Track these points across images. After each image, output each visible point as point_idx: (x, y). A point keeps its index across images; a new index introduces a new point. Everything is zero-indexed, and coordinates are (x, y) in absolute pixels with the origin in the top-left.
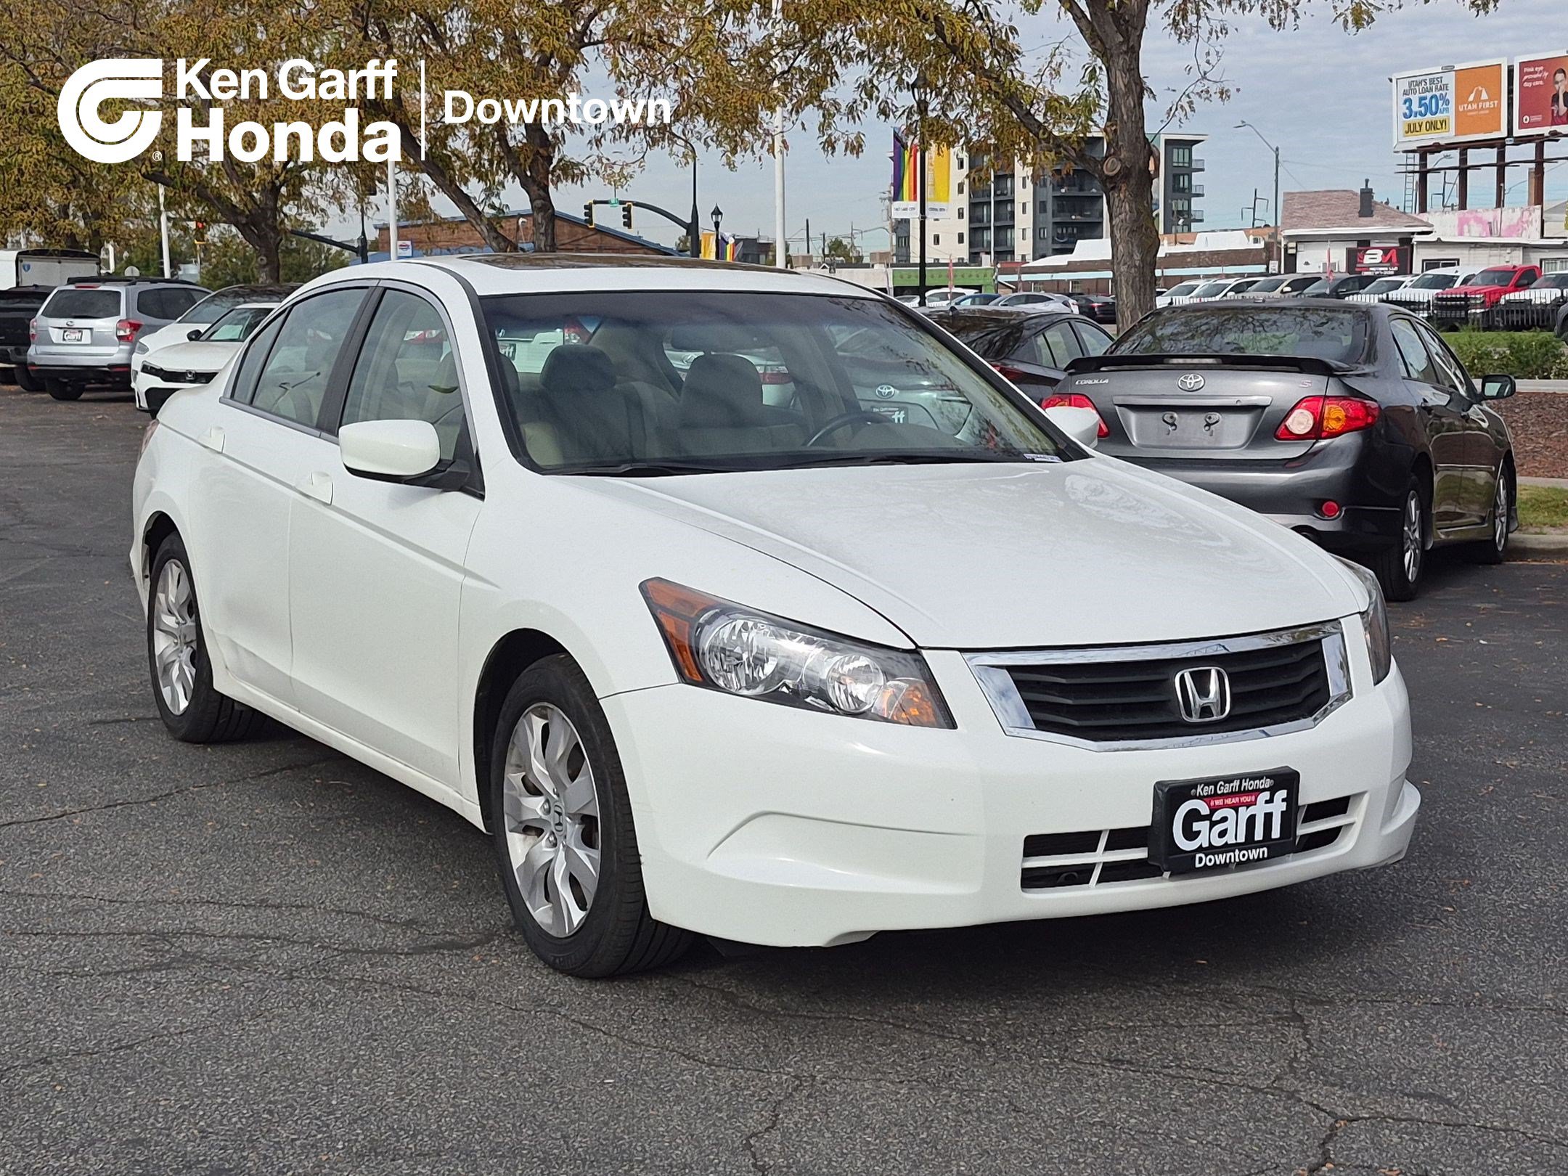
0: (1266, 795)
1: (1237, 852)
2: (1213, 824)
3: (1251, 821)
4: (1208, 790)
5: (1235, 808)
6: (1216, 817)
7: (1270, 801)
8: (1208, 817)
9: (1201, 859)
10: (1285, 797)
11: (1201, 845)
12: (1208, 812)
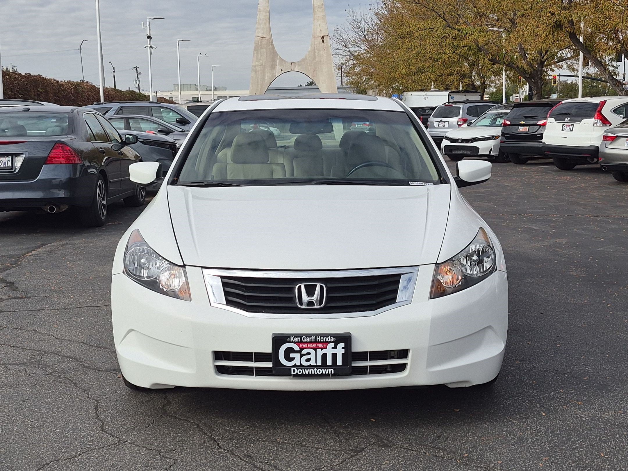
0: (333, 345)
1: (315, 369)
2: (302, 356)
3: (324, 356)
4: (296, 339)
5: (315, 349)
6: (304, 352)
7: (335, 347)
8: (299, 352)
9: (294, 371)
10: (344, 346)
11: (296, 364)
12: (299, 349)
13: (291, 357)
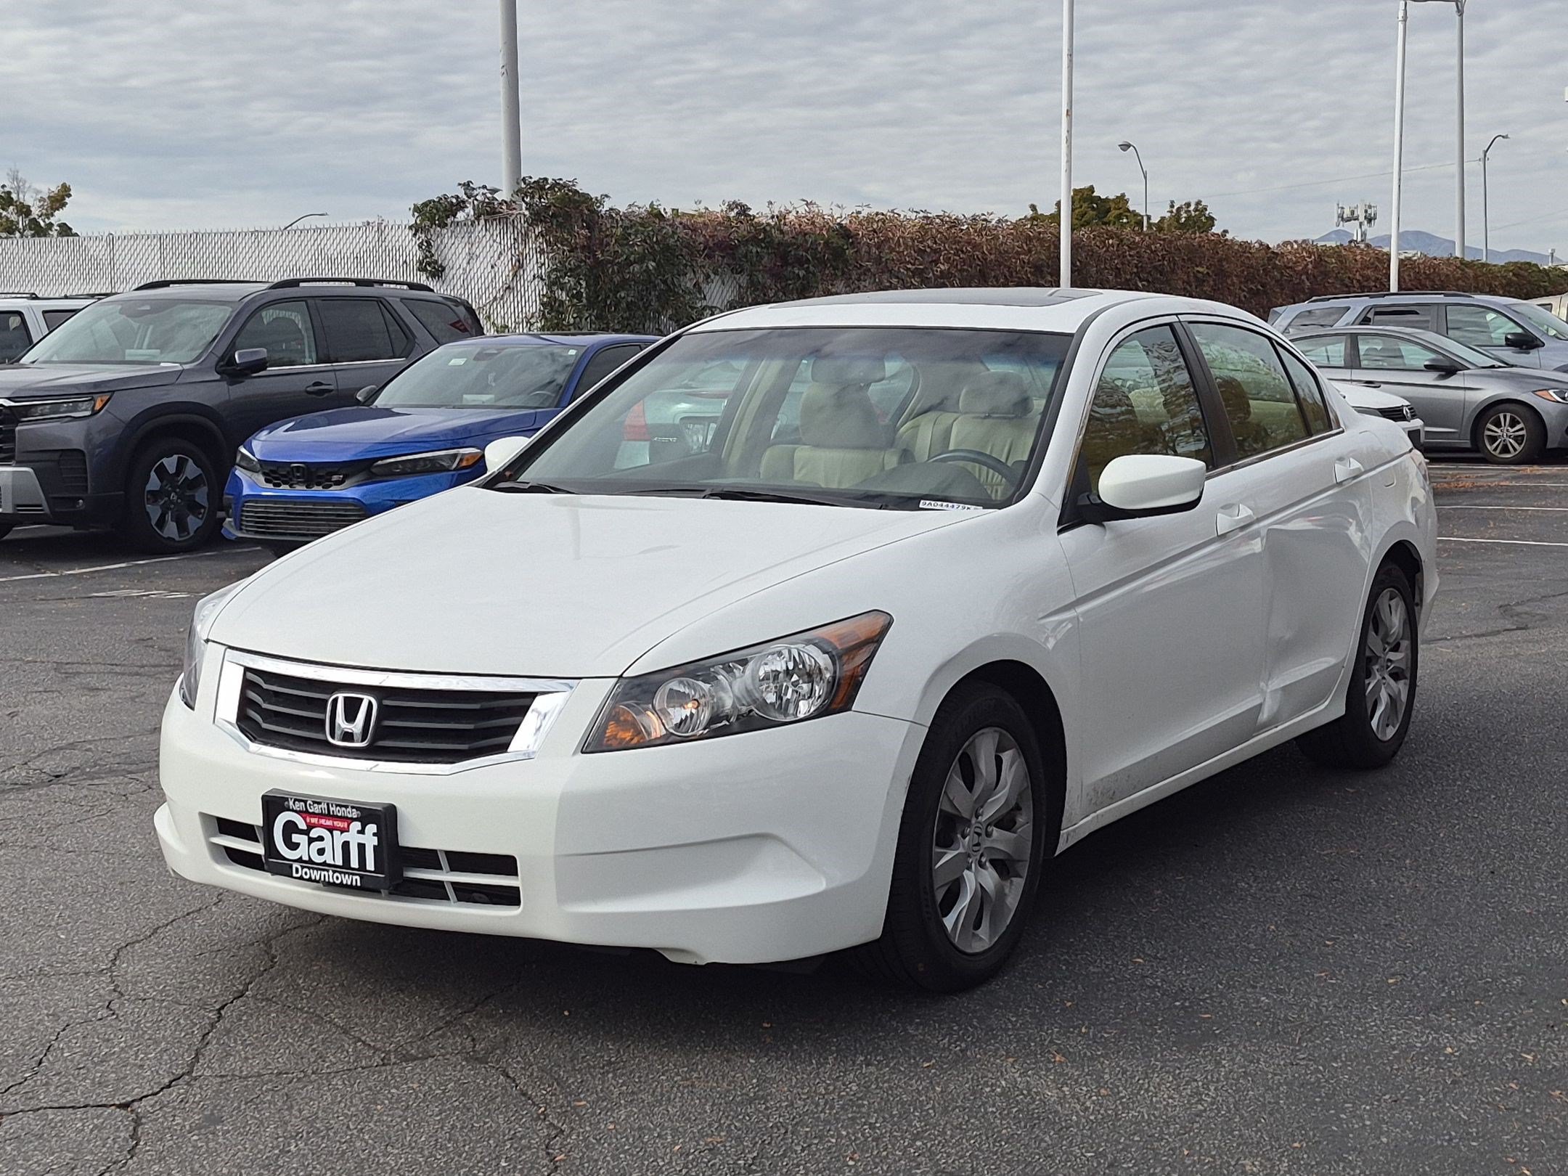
0: (358, 826)
1: (331, 873)
2: (311, 841)
3: (346, 846)
4: (299, 806)
5: (331, 830)
6: (314, 834)
7: (362, 832)
8: (306, 832)
9: (297, 871)
10: (376, 831)
11: (301, 857)
12: (305, 827)
13: (294, 840)
